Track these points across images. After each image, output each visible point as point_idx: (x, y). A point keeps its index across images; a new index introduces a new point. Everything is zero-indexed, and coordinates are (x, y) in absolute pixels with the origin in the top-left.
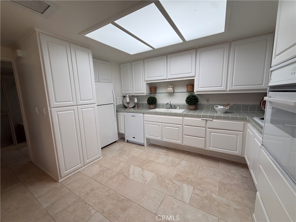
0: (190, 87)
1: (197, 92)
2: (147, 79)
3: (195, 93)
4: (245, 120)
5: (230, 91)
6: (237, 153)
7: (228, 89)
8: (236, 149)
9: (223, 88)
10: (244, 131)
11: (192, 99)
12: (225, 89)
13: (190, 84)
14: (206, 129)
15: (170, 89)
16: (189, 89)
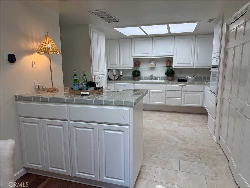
0: (168, 63)
1: (175, 66)
2: (134, 55)
3: (173, 68)
4: (204, 84)
5: (196, 66)
6: (200, 105)
7: (195, 65)
8: (200, 103)
9: (191, 64)
10: (204, 91)
11: (171, 72)
12: (193, 65)
13: (169, 61)
14: (182, 92)
15: (152, 64)
16: (168, 65)
